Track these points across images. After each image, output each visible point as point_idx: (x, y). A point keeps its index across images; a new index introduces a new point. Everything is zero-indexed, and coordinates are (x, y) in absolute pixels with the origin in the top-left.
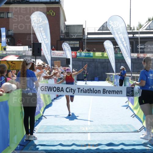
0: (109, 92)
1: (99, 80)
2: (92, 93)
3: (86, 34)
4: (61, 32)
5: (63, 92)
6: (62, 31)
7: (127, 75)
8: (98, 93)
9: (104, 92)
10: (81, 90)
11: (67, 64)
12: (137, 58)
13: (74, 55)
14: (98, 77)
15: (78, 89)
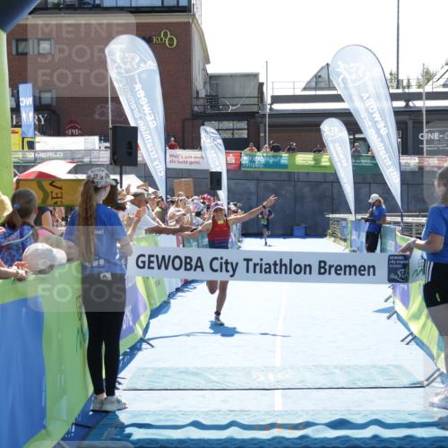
0: (336, 270)
1: (307, 235)
2: (286, 272)
3: (269, 101)
4: (194, 95)
5: (203, 270)
6: (198, 92)
7: (388, 219)
8: (305, 273)
9: (322, 271)
10: (255, 265)
11: (211, 189)
12: (417, 170)
13: (234, 162)
14: (303, 225)
15: (245, 262)
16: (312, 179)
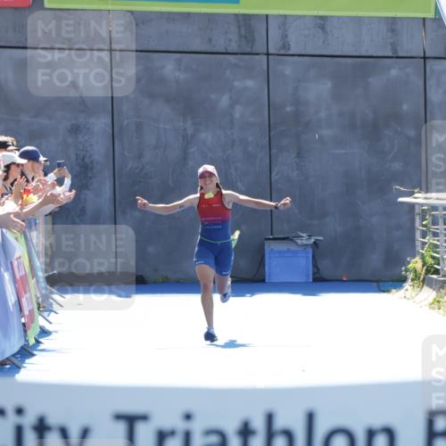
1: (321, 280)
10: (162, 436)
14: (305, 239)
15: (121, 427)
16: (343, 43)
